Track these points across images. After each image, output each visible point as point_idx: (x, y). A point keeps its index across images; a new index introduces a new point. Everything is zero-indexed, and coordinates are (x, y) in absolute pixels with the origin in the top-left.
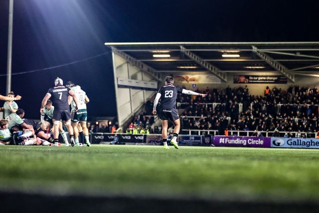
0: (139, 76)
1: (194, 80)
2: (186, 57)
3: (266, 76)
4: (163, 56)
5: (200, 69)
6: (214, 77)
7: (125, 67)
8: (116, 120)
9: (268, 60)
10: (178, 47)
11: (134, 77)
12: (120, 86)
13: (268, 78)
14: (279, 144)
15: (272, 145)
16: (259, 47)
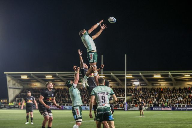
0: (16, 84)
1: (35, 85)
2: (33, 77)
3: (61, 84)
4: (25, 77)
5: (38, 81)
6: (42, 84)
7: (11, 81)
8: (8, 100)
9: (62, 78)
10: (30, 74)
11: (14, 85)
12: (9, 88)
13: (62, 85)
14: (66, 108)
15: (64, 109)
16: (59, 74)
